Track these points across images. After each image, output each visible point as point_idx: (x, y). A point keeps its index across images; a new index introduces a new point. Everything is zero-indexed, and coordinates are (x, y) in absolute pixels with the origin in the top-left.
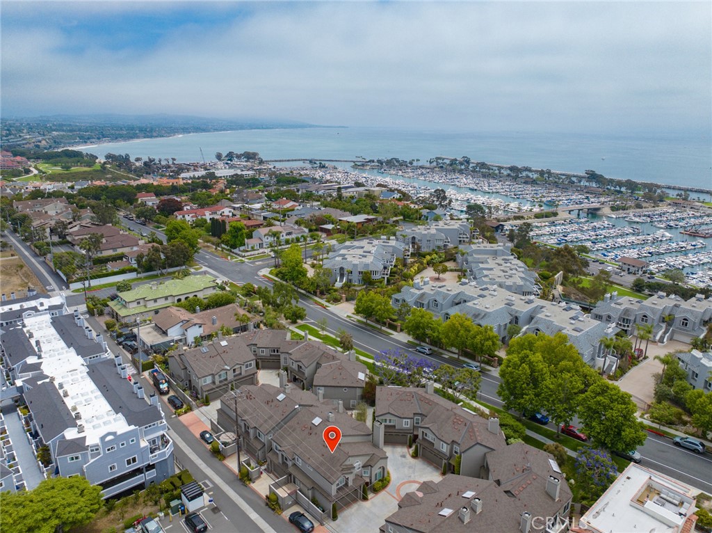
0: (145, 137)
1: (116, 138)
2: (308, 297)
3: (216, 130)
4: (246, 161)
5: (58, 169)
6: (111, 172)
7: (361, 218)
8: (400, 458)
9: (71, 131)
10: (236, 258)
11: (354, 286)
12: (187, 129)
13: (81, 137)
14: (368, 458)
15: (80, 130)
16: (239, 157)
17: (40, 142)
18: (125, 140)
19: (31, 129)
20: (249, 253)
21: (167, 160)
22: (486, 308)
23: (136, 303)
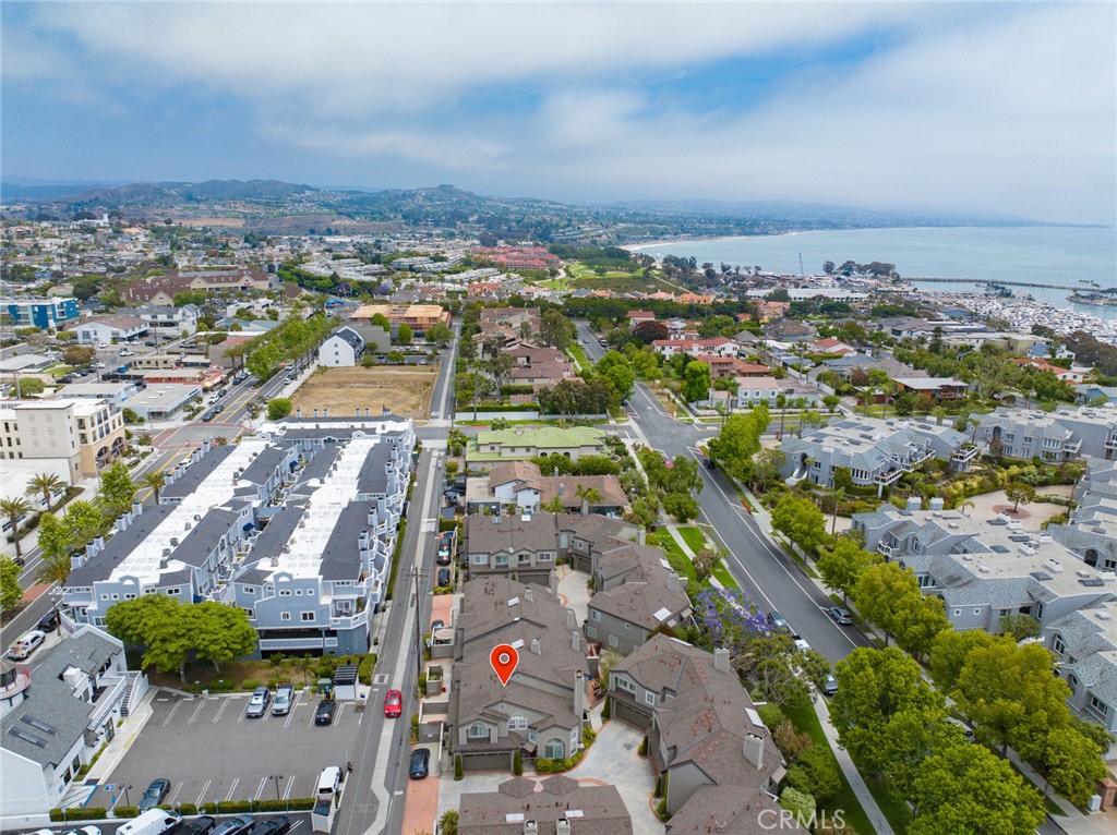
0: (740, 235)
1: (700, 235)
2: (739, 490)
3: (857, 226)
4: (873, 278)
5: (591, 273)
6: (656, 281)
7: (935, 383)
8: (621, 746)
9: (643, 223)
10: (687, 415)
11: (820, 488)
12: (809, 223)
13: (653, 232)
14: (541, 718)
15: (655, 222)
16: (862, 269)
17: (600, 236)
18: (711, 237)
19: (597, 218)
20: (708, 412)
21: (747, 269)
22: (981, 570)
23: (489, 448)
